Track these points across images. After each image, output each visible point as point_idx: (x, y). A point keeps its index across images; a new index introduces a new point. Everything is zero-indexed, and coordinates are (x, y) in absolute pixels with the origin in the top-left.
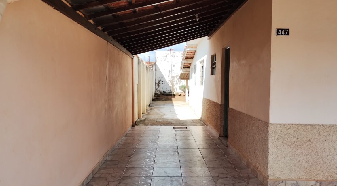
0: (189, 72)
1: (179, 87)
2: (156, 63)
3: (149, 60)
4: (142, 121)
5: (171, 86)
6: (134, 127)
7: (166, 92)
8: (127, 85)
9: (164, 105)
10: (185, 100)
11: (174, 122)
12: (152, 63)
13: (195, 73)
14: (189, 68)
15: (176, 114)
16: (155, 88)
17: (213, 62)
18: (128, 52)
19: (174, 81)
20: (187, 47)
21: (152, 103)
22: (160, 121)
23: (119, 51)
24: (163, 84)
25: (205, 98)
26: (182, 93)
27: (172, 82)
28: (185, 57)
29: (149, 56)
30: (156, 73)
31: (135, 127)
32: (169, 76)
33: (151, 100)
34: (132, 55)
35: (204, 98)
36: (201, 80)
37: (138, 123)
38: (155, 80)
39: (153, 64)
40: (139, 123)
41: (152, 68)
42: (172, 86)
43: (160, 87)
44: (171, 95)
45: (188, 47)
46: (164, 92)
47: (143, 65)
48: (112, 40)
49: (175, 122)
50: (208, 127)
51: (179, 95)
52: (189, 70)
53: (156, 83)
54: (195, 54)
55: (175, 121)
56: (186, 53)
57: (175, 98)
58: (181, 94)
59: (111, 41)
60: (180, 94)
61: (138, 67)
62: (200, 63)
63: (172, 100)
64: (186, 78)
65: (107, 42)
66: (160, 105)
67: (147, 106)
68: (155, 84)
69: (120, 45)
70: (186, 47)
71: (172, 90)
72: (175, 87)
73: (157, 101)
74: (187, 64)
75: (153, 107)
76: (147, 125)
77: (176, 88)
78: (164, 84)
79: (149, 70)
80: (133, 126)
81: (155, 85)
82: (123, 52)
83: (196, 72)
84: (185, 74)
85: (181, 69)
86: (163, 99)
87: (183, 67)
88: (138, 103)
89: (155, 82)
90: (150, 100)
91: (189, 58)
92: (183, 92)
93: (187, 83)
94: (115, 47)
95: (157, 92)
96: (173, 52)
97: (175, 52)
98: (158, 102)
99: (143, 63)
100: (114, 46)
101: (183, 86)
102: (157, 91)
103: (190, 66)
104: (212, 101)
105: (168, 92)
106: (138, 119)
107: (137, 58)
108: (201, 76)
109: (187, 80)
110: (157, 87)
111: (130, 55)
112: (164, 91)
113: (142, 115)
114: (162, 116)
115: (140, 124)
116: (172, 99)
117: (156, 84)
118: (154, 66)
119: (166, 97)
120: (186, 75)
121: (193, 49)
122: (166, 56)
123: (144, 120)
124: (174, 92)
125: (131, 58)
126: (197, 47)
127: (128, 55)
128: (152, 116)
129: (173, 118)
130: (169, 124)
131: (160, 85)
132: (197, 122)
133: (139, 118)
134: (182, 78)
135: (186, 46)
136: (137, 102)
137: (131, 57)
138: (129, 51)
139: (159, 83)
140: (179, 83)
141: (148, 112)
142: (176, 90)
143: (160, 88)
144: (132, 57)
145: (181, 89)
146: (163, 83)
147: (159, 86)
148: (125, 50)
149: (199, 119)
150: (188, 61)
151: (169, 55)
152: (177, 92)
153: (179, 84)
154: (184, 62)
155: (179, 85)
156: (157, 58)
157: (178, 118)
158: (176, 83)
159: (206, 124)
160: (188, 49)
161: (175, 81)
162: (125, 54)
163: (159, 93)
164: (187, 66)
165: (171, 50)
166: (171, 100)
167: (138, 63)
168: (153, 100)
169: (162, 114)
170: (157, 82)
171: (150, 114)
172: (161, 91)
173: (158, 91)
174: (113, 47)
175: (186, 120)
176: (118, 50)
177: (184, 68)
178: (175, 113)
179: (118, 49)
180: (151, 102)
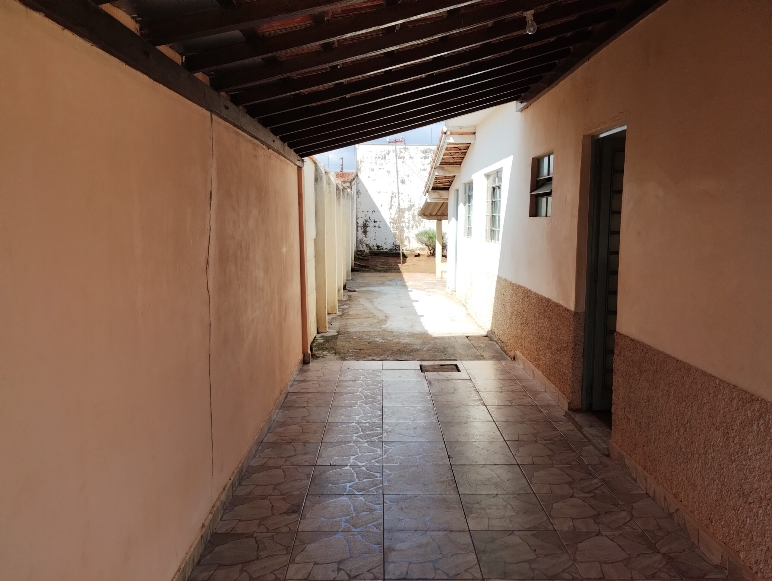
0: (448, 199)
1: (417, 235)
2: (359, 174)
3: (342, 168)
4: (328, 339)
5: (395, 234)
6: (306, 367)
7: (385, 247)
8: (284, 250)
9: (382, 284)
10: (432, 270)
11: (417, 343)
12: (349, 174)
13: (465, 204)
14: (447, 189)
15: (419, 314)
16: (357, 237)
17: (538, 176)
18: (287, 148)
19: (403, 220)
20: (448, 133)
21: (350, 278)
22: (380, 340)
23: (257, 145)
24: (377, 227)
25: (505, 280)
26: (422, 249)
27: (398, 221)
28: (440, 161)
29: (342, 159)
30: (358, 199)
31: (311, 364)
32: (390, 209)
33: (347, 272)
34: (299, 158)
35: (500, 280)
36: (489, 227)
37: (319, 349)
38: (357, 218)
39: (350, 178)
40: (322, 347)
41: (349, 190)
42: (397, 232)
43: (368, 236)
44: (397, 255)
45: (451, 134)
46: (378, 247)
47: (329, 183)
48: (226, 108)
49: (420, 345)
50: (518, 365)
51: (416, 256)
52: (448, 195)
53: (359, 225)
54: (469, 151)
55: (419, 342)
56: (444, 151)
57: (406, 264)
58: (421, 253)
59: (224, 112)
60: (417, 252)
61: (316, 190)
62: (485, 178)
63: (401, 270)
64: (436, 215)
65: (208, 113)
66: (373, 285)
67: (339, 290)
68: (357, 228)
69: (260, 127)
70: (445, 133)
71: (398, 242)
72: (406, 234)
73: (363, 271)
74: (442, 178)
75: (354, 291)
76: (343, 359)
77: (408, 237)
78: (379, 227)
79: (344, 195)
80: (305, 362)
81: (357, 231)
82: (270, 150)
83: (469, 202)
84: (436, 204)
85: (427, 192)
86: (376, 266)
87: (431, 188)
88: (317, 289)
89: (357, 223)
90: (345, 273)
91: (450, 164)
92: (425, 247)
93: (439, 227)
94: (238, 130)
95: (362, 249)
96: (404, 147)
97: (407, 147)
98: (367, 274)
99: (329, 179)
100: (235, 129)
101: (425, 233)
102: (361, 246)
103: (450, 185)
104: (537, 296)
105: (389, 248)
106: (318, 333)
107: (312, 166)
108: (489, 214)
109: (439, 220)
110: (361, 236)
111: (291, 158)
112: (379, 244)
113: (328, 318)
114: (382, 322)
115: (325, 353)
116: (400, 265)
117: (359, 229)
118: (353, 183)
119: (383, 260)
120: (438, 208)
121: (463, 140)
122: (384, 158)
123: (335, 337)
124: (404, 248)
125: (296, 167)
126: (474, 133)
127: (285, 157)
128: (355, 322)
129: (412, 330)
130: (404, 351)
131: (368, 229)
132: (482, 345)
133: (320, 331)
134: (426, 215)
135: (445, 131)
136: (315, 288)
137: (295, 164)
138: (291, 146)
139: (365, 226)
140: (415, 227)
141: (343, 310)
142: (409, 242)
143: (368, 238)
144: (299, 164)
145: (420, 241)
146: (375, 224)
147: (365, 232)
148: (278, 144)
149: (485, 333)
150: (448, 171)
151: (392, 155)
152: (411, 248)
153: (417, 227)
154: (437, 174)
155: (416, 231)
156: (361, 162)
157: (426, 328)
158: (407, 225)
159: (510, 354)
160: (451, 140)
161: (406, 220)
162: (276, 154)
163: (367, 250)
164: (441, 186)
165: (396, 141)
166: (398, 270)
167: (316, 180)
168: (353, 270)
169: (381, 317)
170: (361, 223)
171: (348, 315)
172: (371, 245)
173: (365, 246)
174: (236, 132)
175: (449, 338)
176: (253, 144)
177: (433, 189)
178: (415, 313)
179: (253, 139)
180: (348, 276)
